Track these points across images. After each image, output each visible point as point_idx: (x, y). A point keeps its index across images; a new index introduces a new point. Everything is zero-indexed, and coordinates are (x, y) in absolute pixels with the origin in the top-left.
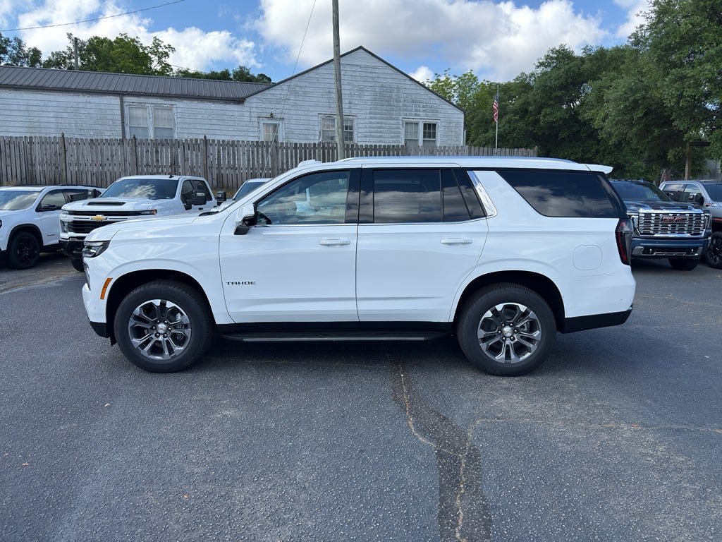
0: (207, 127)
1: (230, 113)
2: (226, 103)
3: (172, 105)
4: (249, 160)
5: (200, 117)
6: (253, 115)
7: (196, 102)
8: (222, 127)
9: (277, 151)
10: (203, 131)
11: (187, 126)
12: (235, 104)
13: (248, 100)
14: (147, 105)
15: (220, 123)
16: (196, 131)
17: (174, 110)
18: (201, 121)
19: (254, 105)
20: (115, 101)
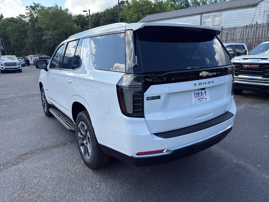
0: (236, 21)
1: (249, 13)
2: (247, 8)
3: (221, 14)
4: (241, 35)
5: (233, 17)
6: (261, 11)
7: (232, 11)
8: (244, 20)
9: (257, 29)
10: (234, 23)
11: (227, 22)
12: (252, 7)
13: (259, 4)
14: (211, 16)
15: (243, 18)
16: (230, 24)
17: (222, 16)
18: (234, 19)
19: (263, 6)
20: (199, 17)
